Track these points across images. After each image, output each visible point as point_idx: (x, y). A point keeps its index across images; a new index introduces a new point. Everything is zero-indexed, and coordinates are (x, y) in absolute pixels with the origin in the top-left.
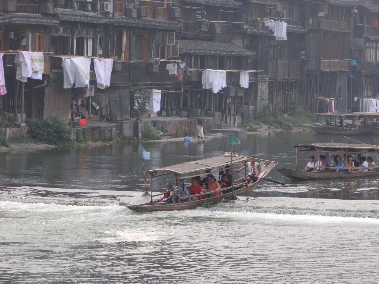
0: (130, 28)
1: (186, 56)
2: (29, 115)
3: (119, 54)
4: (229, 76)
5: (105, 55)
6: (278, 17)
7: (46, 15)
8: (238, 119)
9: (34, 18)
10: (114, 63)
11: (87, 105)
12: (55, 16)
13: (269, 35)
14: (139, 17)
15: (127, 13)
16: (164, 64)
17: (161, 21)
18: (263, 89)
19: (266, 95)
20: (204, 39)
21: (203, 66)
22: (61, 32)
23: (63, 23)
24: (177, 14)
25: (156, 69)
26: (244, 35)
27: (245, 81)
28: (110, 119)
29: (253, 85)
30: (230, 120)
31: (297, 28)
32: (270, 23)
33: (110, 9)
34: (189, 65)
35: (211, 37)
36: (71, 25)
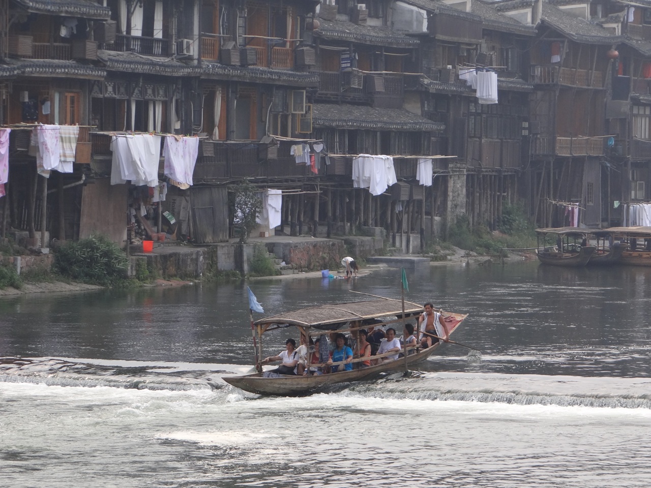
0: (227, 84)
1: (324, 132)
2: (55, 234)
3: (209, 130)
4: (399, 165)
5: (186, 130)
6: (482, 63)
7: (83, 62)
8: (415, 241)
9: (63, 67)
10: (201, 144)
11: (154, 217)
12: (98, 63)
13: (467, 95)
14: (244, 64)
15: (223, 58)
16: (287, 146)
17: (282, 71)
18: (457, 187)
19: (462, 199)
20: (355, 103)
21: (354, 149)
22: (109, 92)
23: (113, 75)
24: (309, 60)
25: (272, 154)
26: (424, 95)
27: (425, 175)
28: (195, 240)
29: (440, 180)
30: (401, 241)
31: (516, 83)
32: (468, 74)
33: (194, 51)
34: (330, 147)
35: (366, 98)
36: (127, 79)
